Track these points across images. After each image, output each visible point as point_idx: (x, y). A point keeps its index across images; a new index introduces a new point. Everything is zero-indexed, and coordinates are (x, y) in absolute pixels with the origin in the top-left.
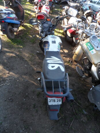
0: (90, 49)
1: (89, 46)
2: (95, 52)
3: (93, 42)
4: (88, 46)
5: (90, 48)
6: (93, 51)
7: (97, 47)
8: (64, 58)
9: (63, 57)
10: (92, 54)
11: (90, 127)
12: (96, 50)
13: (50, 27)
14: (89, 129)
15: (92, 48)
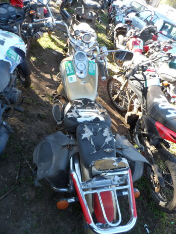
0: (68, 73)
1: (69, 67)
2: (76, 81)
3: (77, 61)
4: (67, 68)
5: (70, 71)
6: (72, 78)
7: (81, 73)
8: (48, 88)
9: (47, 86)
10: (70, 82)
11: (33, 209)
12: (77, 77)
13: (11, 18)
14: (29, 213)
15: (72, 72)
